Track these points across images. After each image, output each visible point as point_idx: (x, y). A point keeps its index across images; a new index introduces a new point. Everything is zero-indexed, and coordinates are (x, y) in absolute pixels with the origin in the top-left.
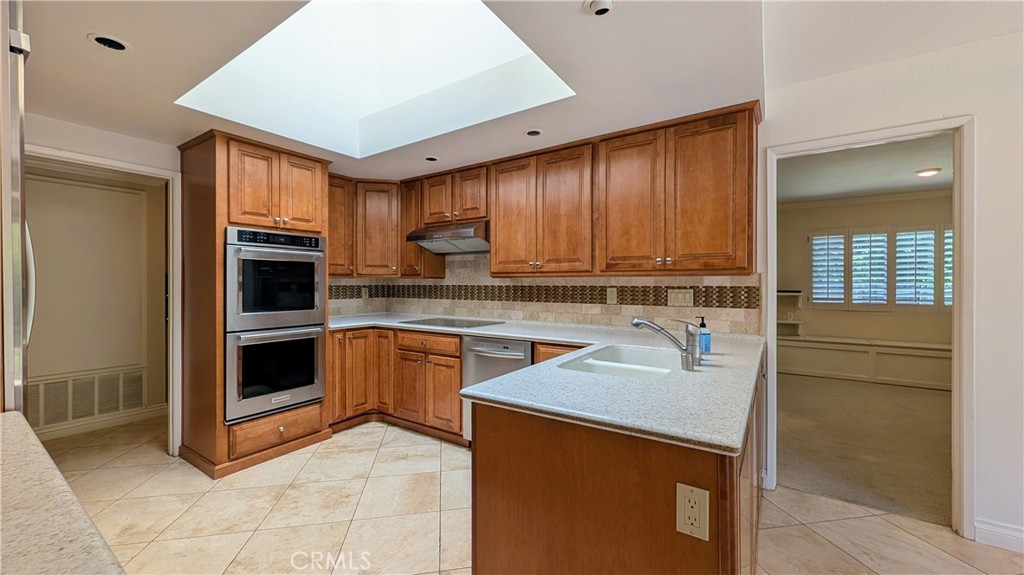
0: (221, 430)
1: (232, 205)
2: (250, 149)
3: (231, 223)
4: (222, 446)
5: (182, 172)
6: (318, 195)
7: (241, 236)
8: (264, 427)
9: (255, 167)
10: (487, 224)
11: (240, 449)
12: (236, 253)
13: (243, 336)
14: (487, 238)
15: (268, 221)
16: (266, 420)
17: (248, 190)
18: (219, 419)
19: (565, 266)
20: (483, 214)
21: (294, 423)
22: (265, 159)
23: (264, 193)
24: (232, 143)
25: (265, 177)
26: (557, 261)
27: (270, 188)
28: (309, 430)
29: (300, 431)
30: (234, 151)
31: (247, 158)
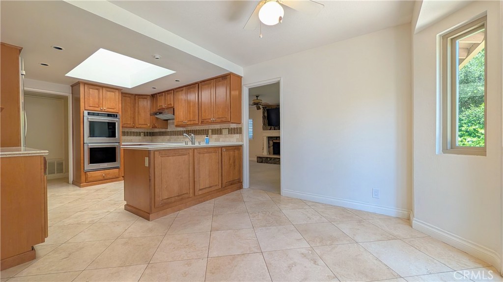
0: (82, 173)
1: (86, 104)
2: (92, 87)
3: (85, 110)
4: (83, 178)
5: (72, 93)
6: (117, 100)
7: (89, 114)
8: (98, 173)
9: (93, 92)
10: (174, 109)
11: (89, 179)
12: (87, 119)
13: (89, 144)
14: (174, 115)
15: (99, 109)
16: (99, 172)
17: (91, 99)
18: (82, 169)
19: (192, 122)
20: (173, 106)
21: (109, 174)
22: (97, 89)
23: (97, 100)
24: (86, 85)
25: (97, 95)
26: (191, 121)
27: (99, 98)
28: (114, 177)
29: (111, 177)
30: (86, 87)
31: (91, 90)
